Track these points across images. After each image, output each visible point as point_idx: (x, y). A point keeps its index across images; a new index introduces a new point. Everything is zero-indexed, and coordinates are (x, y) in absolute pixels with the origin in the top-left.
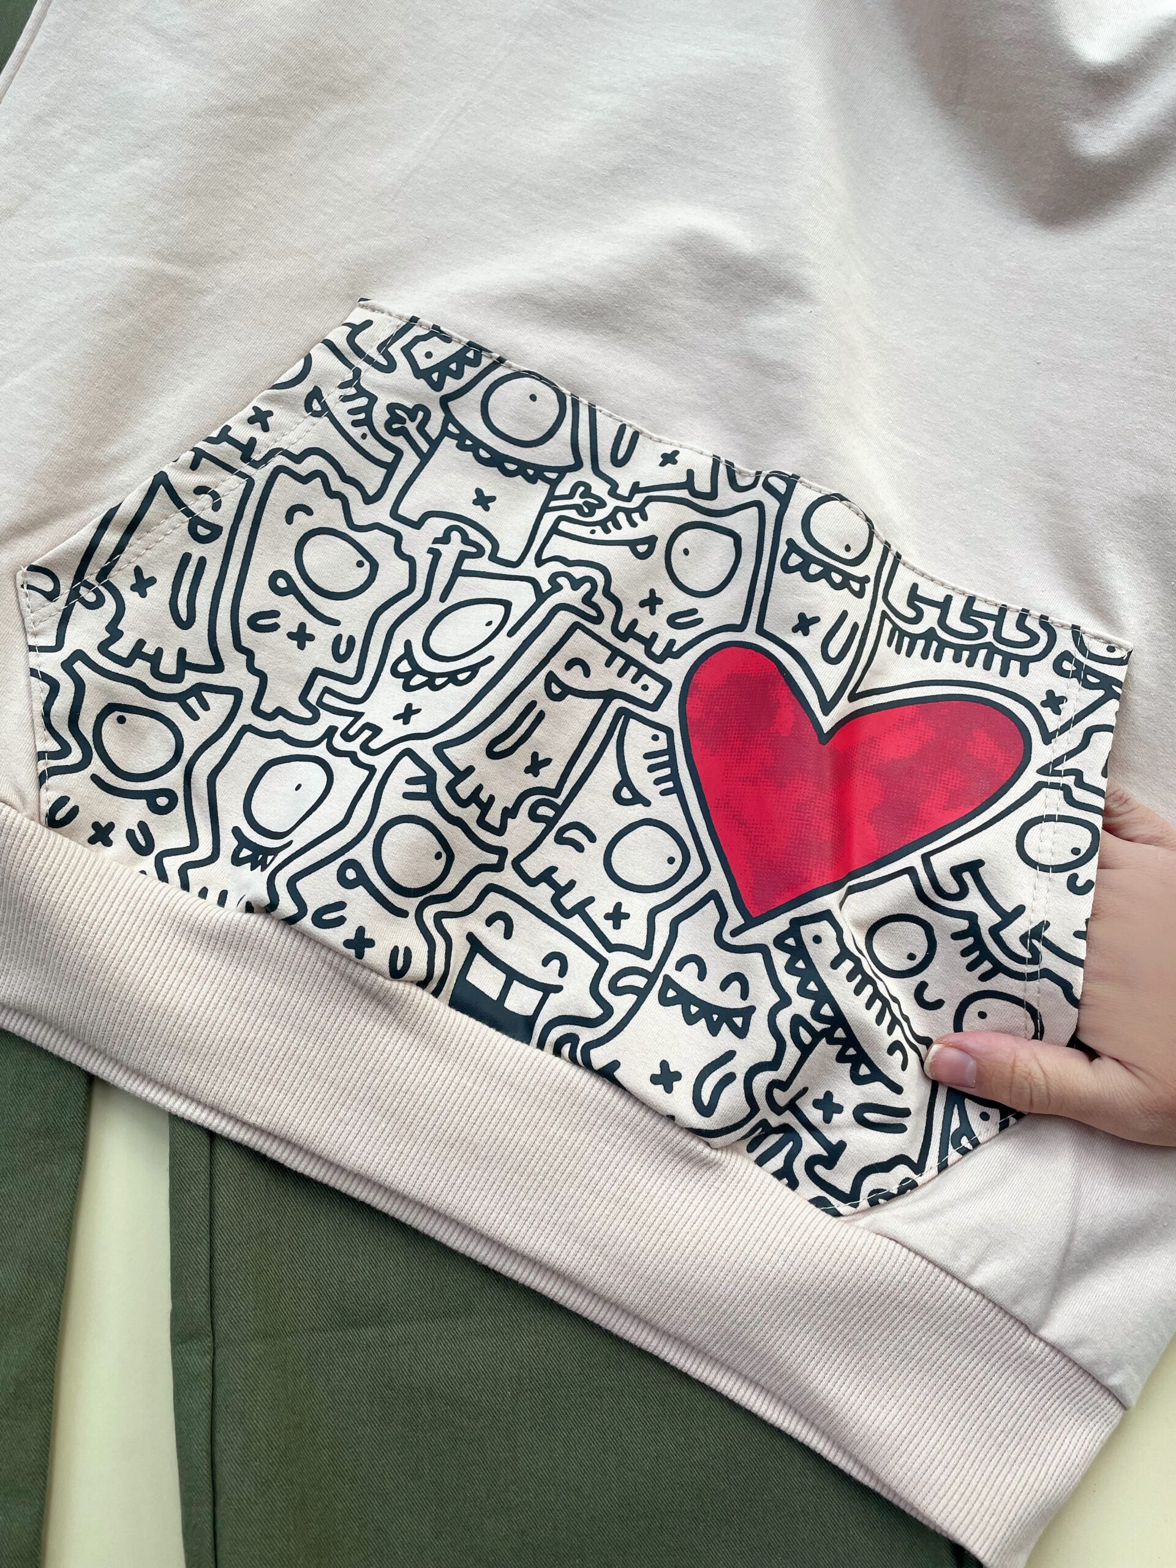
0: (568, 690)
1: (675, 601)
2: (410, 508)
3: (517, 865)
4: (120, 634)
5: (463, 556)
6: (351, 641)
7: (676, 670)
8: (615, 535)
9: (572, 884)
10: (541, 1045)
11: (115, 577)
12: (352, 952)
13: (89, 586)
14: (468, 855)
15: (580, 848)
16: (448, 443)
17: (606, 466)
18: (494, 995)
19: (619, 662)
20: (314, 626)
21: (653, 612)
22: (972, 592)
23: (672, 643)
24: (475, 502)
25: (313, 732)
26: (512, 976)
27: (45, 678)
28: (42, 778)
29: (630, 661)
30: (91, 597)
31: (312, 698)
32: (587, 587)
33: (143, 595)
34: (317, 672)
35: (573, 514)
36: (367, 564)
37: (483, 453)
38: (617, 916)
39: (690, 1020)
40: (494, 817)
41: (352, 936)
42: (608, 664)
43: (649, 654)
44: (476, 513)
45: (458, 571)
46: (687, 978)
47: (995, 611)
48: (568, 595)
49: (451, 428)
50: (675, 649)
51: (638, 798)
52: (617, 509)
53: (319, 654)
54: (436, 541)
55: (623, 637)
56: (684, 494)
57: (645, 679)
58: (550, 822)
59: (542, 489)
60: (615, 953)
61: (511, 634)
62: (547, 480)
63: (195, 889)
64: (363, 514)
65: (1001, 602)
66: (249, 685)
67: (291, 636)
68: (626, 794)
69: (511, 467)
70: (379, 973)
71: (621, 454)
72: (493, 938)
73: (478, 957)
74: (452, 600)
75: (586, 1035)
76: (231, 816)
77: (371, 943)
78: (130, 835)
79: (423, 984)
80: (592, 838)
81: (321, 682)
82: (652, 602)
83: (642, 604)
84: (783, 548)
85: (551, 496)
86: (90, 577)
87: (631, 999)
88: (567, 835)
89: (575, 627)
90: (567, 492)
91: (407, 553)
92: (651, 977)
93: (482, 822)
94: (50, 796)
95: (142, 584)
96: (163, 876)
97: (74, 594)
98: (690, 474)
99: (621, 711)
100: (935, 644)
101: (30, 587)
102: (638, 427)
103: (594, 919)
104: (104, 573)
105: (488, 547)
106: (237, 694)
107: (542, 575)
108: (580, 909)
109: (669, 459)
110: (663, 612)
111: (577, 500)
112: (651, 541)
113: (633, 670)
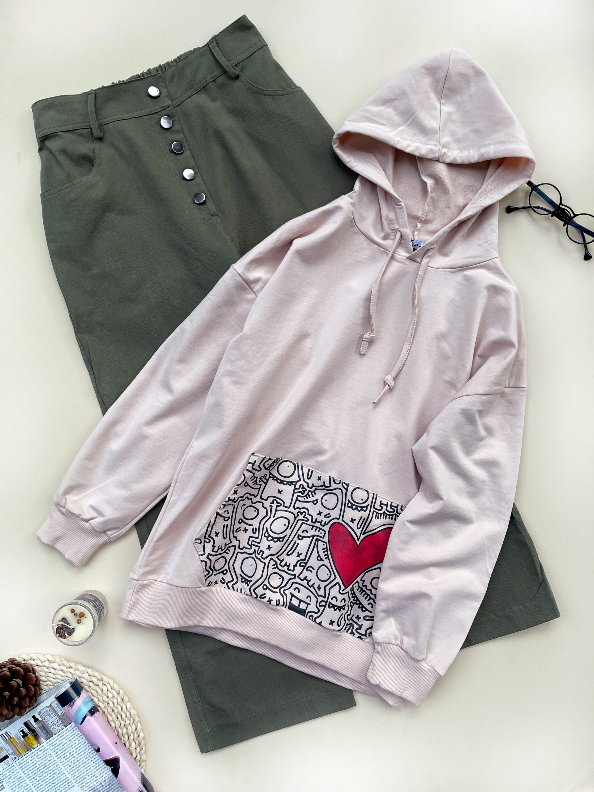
0: (303, 537)
1: (326, 512)
2: (264, 496)
3: (298, 577)
4: (215, 546)
5: (277, 506)
6: (256, 529)
7: (326, 528)
8: (309, 499)
9: (311, 580)
10: (307, 617)
11: (212, 535)
12: (269, 603)
13: (207, 539)
14: (286, 577)
15: (311, 572)
16: (271, 479)
17: (306, 480)
18: (297, 605)
19: (315, 528)
20: (248, 527)
21: (320, 515)
22: (392, 501)
23: (326, 522)
24: (278, 493)
25: (251, 551)
26: (301, 601)
27: (204, 561)
28: (206, 580)
29: (317, 527)
30: (207, 541)
31: (250, 543)
32: (304, 514)
33: (218, 537)
34: (250, 537)
35: (300, 494)
36: (257, 511)
37: (279, 481)
38: (319, 588)
39: (335, 610)
40: (291, 568)
41: (268, 600)
42: (312, 529)
43: (321, 525)
44: (278, 495)
45: (276, 510)
46: (334, 602)
47: (396, 505)
48: (301, 517)
49: (271, 476)
50: (326, 523)
51: (322, 560)
52: (309, 491)
53: (250, 533)
54: (271, 503)
55: (315, 523)
56: (323, 487)
57: (321, 531)
58: (304, 567)
59: (293, 486)
60: (319, 597)
61: (290, 529)
62: (293, 484)
63: (236, 590)
64: (255, 500)
65: (397, 503)
66: (237, 543)
67: (243, 531)
68: (319, 558)
69: (285, 483)
70: (274, 606)
71: (309, 477)
72: (296, 593)
73: (293, 597)
74: (276, 517)
75: (315, 616)
76: (239, 572)
77: (272, 600)
78: (221, 581)
79: (283, 606)
80: (314, 569)
81: (251, 539)
82: (320, 513)
83: (318, 514)
84: (347, 502)
85: (295, 489)
86: (207, 537)
87: (323, 608)
88: (309, 569)
89: (302, 523)
90: (298, 487)
91: (265, 507)
92: (326, 602)
93: (288, 569)
94: (208, 582)
95: (217, 534)
96: (229, 588)
97: (205, 541)
98: (324, 482)
99: (317, 539)
100: (385, 515)
101: (196, 543)
102: (313, 469)
103: (315, 588)
104: (209, 535)
105: (282, 503)
106: (235, 546)
107: (295, 512)
108: (312, 586)
109: (319, 478)
110: (323, 515)
111: (301, 490)
112: (317, 500)
113: (318, 529)
